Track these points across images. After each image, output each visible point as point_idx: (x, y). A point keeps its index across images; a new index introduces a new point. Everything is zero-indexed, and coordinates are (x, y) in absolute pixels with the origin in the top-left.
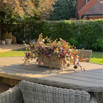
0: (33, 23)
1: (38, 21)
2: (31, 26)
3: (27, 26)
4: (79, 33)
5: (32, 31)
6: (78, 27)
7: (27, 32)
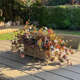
0: (36, 8)
1: (39, 7)
2: (34, 11)
3: (31, 10)
4: (72, 16)
5: (35, 15)
6: (71, 11)
7: (31, 15)
